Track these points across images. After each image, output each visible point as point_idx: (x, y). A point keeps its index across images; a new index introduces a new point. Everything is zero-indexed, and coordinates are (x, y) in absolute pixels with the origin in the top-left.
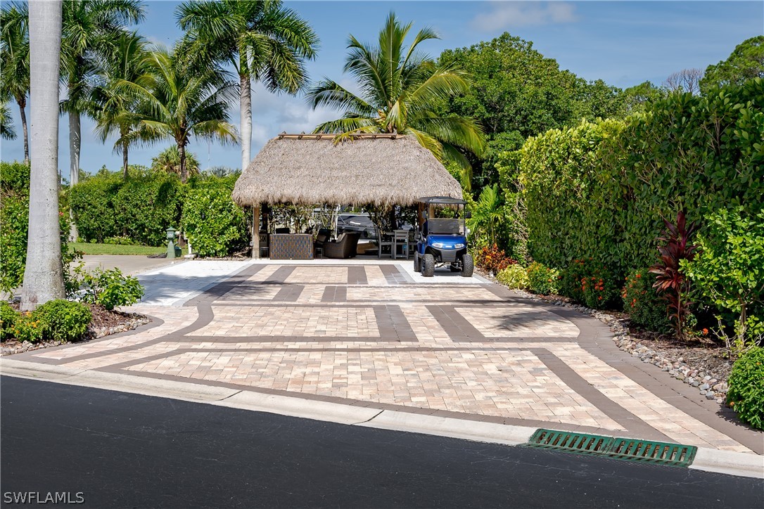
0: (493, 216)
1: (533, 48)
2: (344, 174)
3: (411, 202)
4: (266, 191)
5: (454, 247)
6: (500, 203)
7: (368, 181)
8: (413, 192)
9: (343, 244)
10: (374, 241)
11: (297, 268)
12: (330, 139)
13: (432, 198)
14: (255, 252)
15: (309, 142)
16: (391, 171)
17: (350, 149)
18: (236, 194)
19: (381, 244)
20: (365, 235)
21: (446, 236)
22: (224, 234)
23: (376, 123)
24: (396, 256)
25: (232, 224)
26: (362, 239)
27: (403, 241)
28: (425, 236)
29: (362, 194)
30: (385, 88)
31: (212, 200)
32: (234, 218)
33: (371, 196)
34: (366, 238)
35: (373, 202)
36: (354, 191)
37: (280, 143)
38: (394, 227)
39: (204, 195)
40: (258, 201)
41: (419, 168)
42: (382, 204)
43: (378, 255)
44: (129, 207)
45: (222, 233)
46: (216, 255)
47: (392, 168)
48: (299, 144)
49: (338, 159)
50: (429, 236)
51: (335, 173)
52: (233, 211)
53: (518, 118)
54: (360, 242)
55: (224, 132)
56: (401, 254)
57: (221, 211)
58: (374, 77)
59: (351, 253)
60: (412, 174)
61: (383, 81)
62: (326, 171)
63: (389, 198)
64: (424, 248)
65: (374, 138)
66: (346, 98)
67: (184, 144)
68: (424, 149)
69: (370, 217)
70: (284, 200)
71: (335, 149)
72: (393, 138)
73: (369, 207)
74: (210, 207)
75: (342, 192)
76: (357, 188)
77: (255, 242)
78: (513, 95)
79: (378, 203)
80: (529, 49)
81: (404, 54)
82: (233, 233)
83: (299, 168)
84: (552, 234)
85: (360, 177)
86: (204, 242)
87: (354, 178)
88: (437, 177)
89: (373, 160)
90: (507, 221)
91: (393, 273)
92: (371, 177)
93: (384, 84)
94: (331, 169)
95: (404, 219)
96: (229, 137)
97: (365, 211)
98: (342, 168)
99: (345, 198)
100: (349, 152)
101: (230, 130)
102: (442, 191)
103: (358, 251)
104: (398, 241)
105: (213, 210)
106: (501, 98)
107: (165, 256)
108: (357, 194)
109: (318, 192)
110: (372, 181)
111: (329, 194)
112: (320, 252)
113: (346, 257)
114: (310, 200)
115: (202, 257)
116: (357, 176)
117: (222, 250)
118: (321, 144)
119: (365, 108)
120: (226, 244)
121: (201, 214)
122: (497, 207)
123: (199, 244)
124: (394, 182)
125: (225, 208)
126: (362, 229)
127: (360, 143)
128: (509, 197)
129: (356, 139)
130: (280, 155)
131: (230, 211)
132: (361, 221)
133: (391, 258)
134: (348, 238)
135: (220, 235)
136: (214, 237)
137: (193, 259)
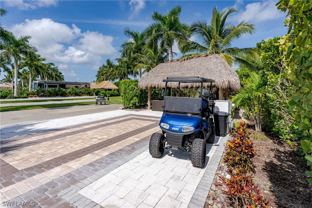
6: (264, 84)
14: (149, 108)
15: (172, 63)
25: (135, 96)
37: (162, 64)
46: (130, 108)
48: (169, 64)
57: (131, 91)
65: (198, 57)
77: (149, 103)
90: (268, 98)
105: (128, 90)
115: (126, 108)
121: (124, 92)
122: (261, 87)
123: (124, 103)
131: (134, 91)
135: (131, 100)
136: (129, 101)
137: (122, 109)
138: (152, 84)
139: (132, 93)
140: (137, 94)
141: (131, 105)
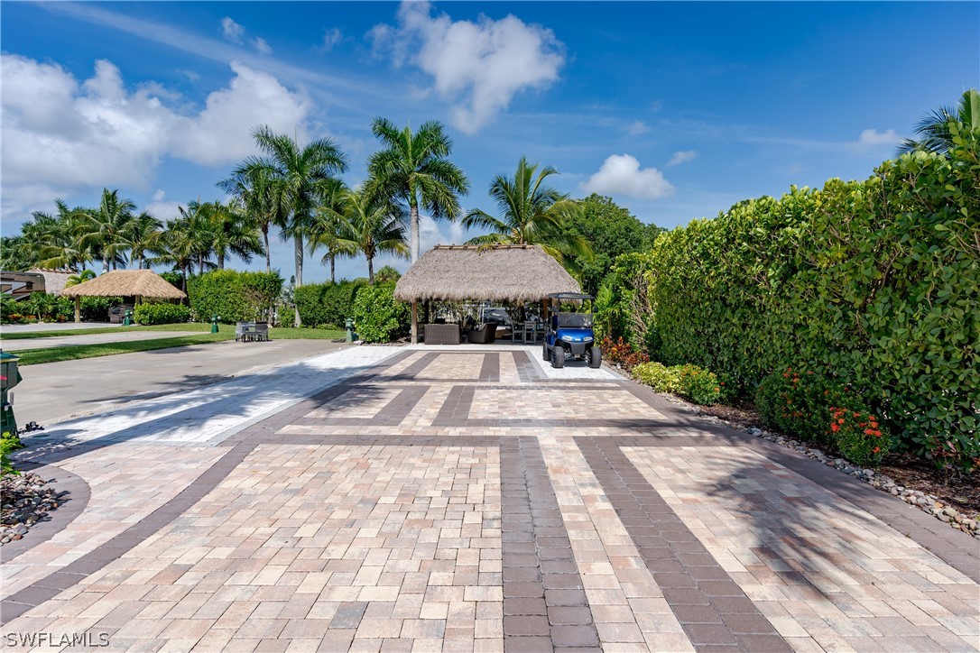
0: (610, 310)
1: (612, 202)
2: (484, 276)
3: (538, 298)
4: (421, 289)
5: (582, 340)
6: (616, 299)
7: (504, 281)
8: (541, 290)
9: (484, 333)
10: (509, 327)
11: (441, 355)
12: (474, 250)
13: (562, 294)
14: (414, 339)
15: (457, 252)
16: (522, 274)
17: (489, 257)
18: (397, 291)
19: (514, 332)
20: (503, 323)
21: (575, 330)
22: (386, 325)
23: (510, 238)
24: (526, 342)
25: (393, 316)
26: (500, 325)
27: (531, 330)
28: (554, 328)
29: (498, 292)
30: (518, 211)
31: (377, 296)
32: (395, 311)
33: (505, 293)
34: (504, 325)
35: (507, 298)
36: (492, 289)
37: (435, 252)
38: (523, 319)
39: (370, 293)
40: (414, 297)
41: (545, 271)
42: (515, 300)
43: (511, 339)
44: (333, 302)
45: (384, 324)
46: (379, 341)
47: (523, 271)
48: (450, 253)
49: (480, 264)
50: (559, 328)
51: (476, 275)
52: (394, 306)
53: (607, 244)
54: (499, 328)
55: (401, 249)
56: (530, 340)
57: (384, 305)
58: (509, 202)
59: (490, 339)
60: (539, 275)
61: (517, 206)
62: (469, 274)
63: (521, 295)
64: (553, 340)
65: (509, 248)
66: (488, 221)
67: (372, 257)
68: (549, 256)
69: (506, 310)
70: (435, 297)
71: (477, 257)
72: (524, 248)
73: (505, 302)
74: (375, 303)
75: (482, 291)
76: (495, 287)
77: (413, 331)
78: (603, 229)
79: (511, 299)
80: (610, 202)
81: (532, 188)
82: (394, 324)
83: (448, 271)
84: (696, 330)
85: (497, 279)
86: (370, 331)
87: (492, 279)
88: (560, 278)
89: (508, 265)
90: (623, 314)
91: (525, 362)
92: (506, 278)
93: (517, 209)
94: (474, 272)
95: (532, 312)
96: (404, 253)
97: (502, 306)
98: (483, 271)
100: (489, 259)
101: (405, 248)
102: (564, 288)
103: (496, 336)
104: (528, 330)
106: (595, 231)
107: (344, 341)
108: (494, 292)
109: (462, 289)
110: (508, 281)
111: (471, 291)
112: (464, 338)
113: (486, 342)
114: (456, 296)
115: (369, 343)
116: (494, 278)
117: (385, 338)
118: (467, 253)
119: (503, 229)
120: (388, 332)
121: (367, 308)
122: (613, 303)
123: (365, 332)
124: (525, 283)
125: (388, 303)
126: (501, 319)
127: (498, 252)
128: (625, 294)
129: (494, 249)
130: (434, 262)
131: (390, 306)
132: (500, 313)
133: (522, 343)
134: (488, 328)
136: (378, 327)
137: (361, 345)
139: (386, 311)
141: (382, 335)
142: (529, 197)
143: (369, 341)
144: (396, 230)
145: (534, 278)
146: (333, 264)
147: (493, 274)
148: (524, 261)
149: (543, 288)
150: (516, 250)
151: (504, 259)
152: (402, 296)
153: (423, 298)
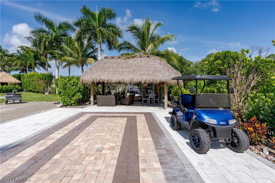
2: (128, 70)
3: (158, 82)
4: (94, 77)
7: (138, 73)
9: (128, 100)
12: (123, 58)
14: (92, 103)
15: (115, 59)
16: (149, 69)
17: (131, 61)
19: (143, 99)
20: (137, 93)
22: (75, 96)
25: (78, 91)
29: (136, 79)
30: (144, 42)
32: (79, 89)
33: (140, 79)
35: (141, 82)
36: (132, 77)
37: (104, 60)
40: (90, 82)
41: (161, 67)
46: (71, 105)
47: (149, 67)
48: (111, 60)
49: (126, 64)
51: (124, 70)
57: (73, 86)
59: (131, 103)
60: (158, 69)
61: (143, 39)
62: (120, 69)
63: (148, 80)
65: (141, 57)
66: (130, 47)
67: (83, 66)
69: (139, 88)
71: (125, 61)
72: (148, 57)
73: (139, 84)
74: (68, 84)
75: (127, 78)
76: (134, 76)
77: (92, 99)
79: (143, 82)
82: (79, 96)
83: (109, 68)
85: (135, 71)
86: (65, 100)
87: (132, 72)
88: (170, 71)
89: (141, 65)
92: (140, 71)
94: (122, 68)
97: (137, 86)
98: (128, 68)
99: (128, 80)
104: (150, 98)
105: (69, 85)
108: (133, 78)
109: (116, 77)
110: (141, 73)
112: (118, 103)
114: (112, 81)
117: (74, 103)
118: (120, 59)
120: (76, 100)
121: (63, 87)
123: (63, 100)
124: (150, 73)
126: (136, 91)
127: (135, 59)
129: (133, 57)
130: (103, 63)
131: (77, 86)
132: (136, 89)
133: (148, 105)
134: (130, 97)
135: (73, 96)
136: (70, 98)
137: (61, 107)
138: (100, 80)
139: (74, 89)
140: (81, 89)
141: (73, 102)
142: (149, 36)
143: (65, 105)
144: (94, 56)
145: (156, 71)
146: (69, 69)
147: (133, 69)
148: (149, 63)
149: (161, 76)
150: (145, 58)
151: (138, 62)
152: (84, 81)
153: (95, 82)
